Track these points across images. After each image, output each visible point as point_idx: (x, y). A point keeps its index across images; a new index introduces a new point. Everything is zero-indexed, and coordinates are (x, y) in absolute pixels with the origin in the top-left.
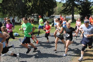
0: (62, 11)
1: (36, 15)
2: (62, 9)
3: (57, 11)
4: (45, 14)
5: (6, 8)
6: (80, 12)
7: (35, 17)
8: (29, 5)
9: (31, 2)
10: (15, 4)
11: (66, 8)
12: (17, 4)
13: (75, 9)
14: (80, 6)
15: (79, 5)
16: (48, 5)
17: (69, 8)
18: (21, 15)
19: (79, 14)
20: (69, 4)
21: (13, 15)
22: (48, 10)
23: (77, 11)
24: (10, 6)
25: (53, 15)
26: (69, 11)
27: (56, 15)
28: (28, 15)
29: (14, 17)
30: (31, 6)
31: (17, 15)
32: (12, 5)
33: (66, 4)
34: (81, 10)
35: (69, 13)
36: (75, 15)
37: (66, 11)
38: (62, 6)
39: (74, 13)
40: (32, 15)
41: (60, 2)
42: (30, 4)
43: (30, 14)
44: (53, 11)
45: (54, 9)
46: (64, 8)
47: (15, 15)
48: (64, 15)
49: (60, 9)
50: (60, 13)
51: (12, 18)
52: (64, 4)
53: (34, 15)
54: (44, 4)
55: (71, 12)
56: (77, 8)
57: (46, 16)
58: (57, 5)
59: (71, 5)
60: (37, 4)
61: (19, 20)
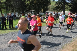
0: (55, 8)
1: (33, 11)
2: (55, 7)
3: (51, 8)
4: (41, 10)
5: (9, 6)
6: (70, 9)
7: (32, 13)
8: (27, 3)
9: (29, 1)
10: (16, 2)
11: (59, 5)
12: (18, 2)
13: (66, 6)
14: (71, 4)
15: (69, 3)
16: (43, 3)
17: (61, 5)
18: (21, 11)
19: (70, 10)
20: (61, 2)
21: (14, 11)
22: (43, 7)
23: (68, 8)
24: (12, 4)
25: (47, 12)
26: (61, 8)
27: (50, 12)
28: (26, 11)
29: (16, 13)
30: (29, 4)
31: (18, 11)
32: (14, 3)
33: (58, 2)
34: (71, 8)
35: (61, 9)
36: (65, 12)
37: (58, 8)
38: (55, 4)
39: (65, 9)
40: (30, 11)
41: (53, 1)
42: (29, 2)
43: (29, 10)
44: (47, 8)
45: (48, 6)
46: (57, 6)
47: (16, 11)
48: (57, 11)
49: (54, 6)
50: (53, 10)
51: (14, 14)
52: (57, 2)
53: (31, 12)
54: (40, 2)
55: (63, 9)
56: (68, 5)
57: (42, 12)
58: (50, 3)
59: (63, 3)
60: (34, 2)
61: (20, 16)
